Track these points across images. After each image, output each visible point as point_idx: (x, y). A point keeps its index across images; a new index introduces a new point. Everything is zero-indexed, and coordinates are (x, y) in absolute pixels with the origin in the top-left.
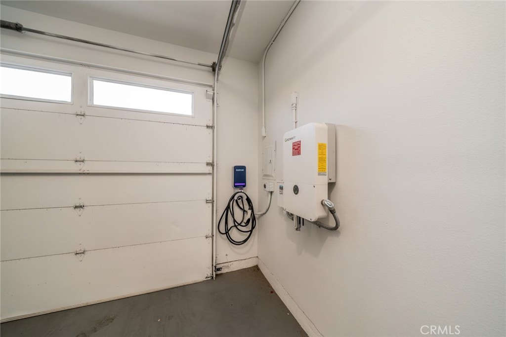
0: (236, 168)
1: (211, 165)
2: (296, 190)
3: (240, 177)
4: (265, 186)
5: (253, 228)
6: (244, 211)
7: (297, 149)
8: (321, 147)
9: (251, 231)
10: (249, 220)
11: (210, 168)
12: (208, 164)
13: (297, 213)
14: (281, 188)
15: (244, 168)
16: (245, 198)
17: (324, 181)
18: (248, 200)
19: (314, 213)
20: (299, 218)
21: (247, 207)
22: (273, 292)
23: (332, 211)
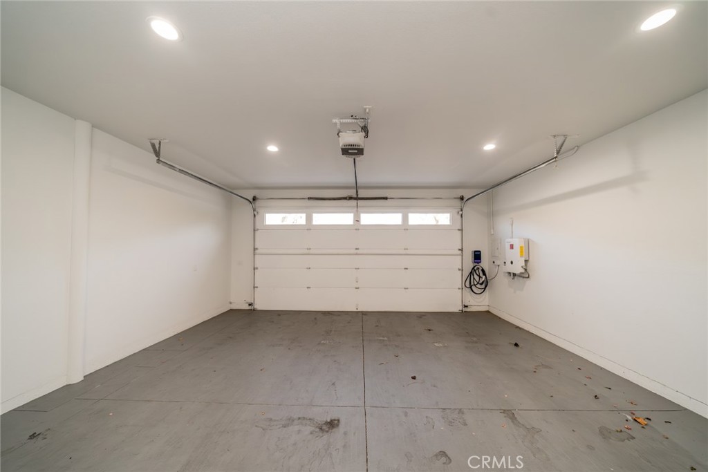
0: (475, 252)
1: (461, 250)
2: (512, 263)
3: (477, 256)
4: (494, 262)
5: (486, 286)
6: (480, 277)
7: (512, 247)
8: (521, 247)
9: (485, 288)
10: (483, 282)
11: (460, 252)
12: (460, 250)
13: (512, 271)
14: (505, 263)
15: (480, 252)
16: (481, 269)
17: (523, 259)
18: (483, 271)
19: (519, 270)
20: (514, 274)
21: (481, 275)
22: (500, 318)
23: (526, 270)
